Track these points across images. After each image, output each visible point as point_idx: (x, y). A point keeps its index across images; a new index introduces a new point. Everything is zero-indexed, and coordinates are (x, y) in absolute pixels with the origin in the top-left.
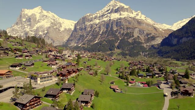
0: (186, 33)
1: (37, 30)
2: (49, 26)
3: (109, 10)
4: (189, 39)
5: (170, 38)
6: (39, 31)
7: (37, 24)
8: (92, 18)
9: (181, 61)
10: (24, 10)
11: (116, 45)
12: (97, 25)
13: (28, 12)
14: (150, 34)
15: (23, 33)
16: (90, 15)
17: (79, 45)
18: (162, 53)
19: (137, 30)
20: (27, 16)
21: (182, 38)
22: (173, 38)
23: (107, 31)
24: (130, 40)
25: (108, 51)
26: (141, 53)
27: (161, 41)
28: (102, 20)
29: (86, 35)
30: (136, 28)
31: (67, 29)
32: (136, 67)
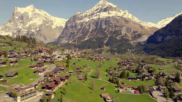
0: (170, 31)
1: (30, 27)
2: (41, 23)
3: (98, 9)
4: (172, 37)
5: (155, 36)
6: (31, 29)
7: (29, 22)
8: (82, 17)
9: (166, 58)
10: (17, 8)
11: (105, 42)
12: (86, 23)
13: (21, 10)
14: (137, 32)
15: (16, 30)
16: (80, 14)
17: (70, 42)
18: (148, 50)
19: (124, 28)
20: (20, 14)
21: (166, 36)
22: (158, 36)
23: (96, 29)
24: (118, 38)
25: (97, 48)
26: (129, 50)
27: (147, 38)
28: (92, 18)
29: (76, 32)
30: (124, 26)
31: (59, 27)
32: (125, 67)
